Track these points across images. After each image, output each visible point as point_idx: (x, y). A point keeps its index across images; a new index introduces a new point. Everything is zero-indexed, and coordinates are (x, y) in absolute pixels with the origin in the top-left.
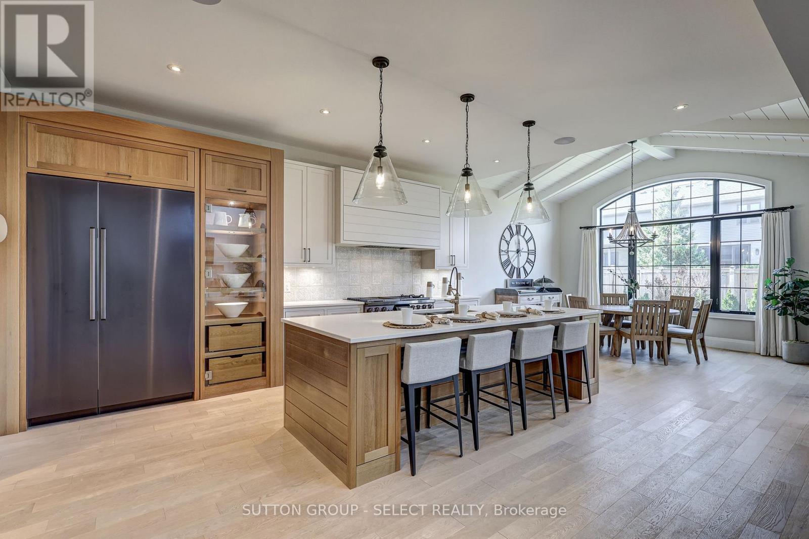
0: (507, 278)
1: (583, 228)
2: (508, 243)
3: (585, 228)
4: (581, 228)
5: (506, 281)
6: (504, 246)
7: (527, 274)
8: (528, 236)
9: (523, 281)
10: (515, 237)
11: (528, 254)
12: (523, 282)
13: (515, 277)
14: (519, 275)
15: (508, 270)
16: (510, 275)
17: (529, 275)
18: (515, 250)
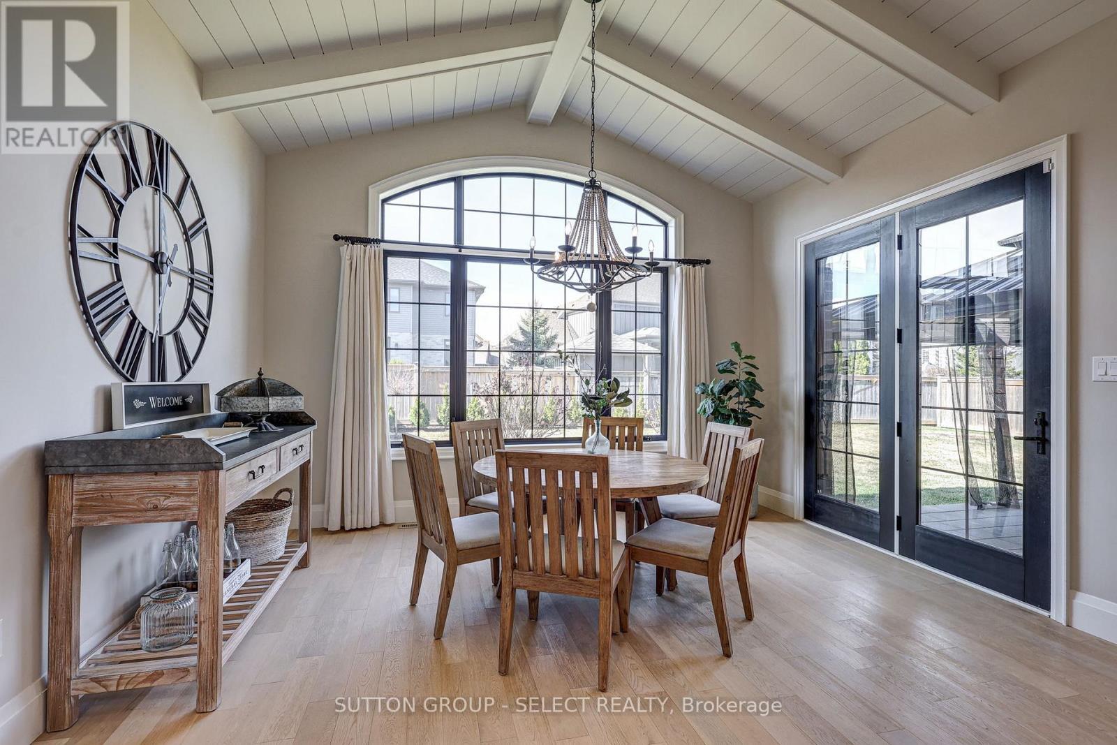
0: (109, 378)
1: (342, 238)
2: (116, 208)
3: (347, 239)
4: (336, 238)
5: (106, 398)
6: (94, 214)
7: (186, 365)
8: (189, 212)
9: (176, 390)
10: (144, 193)
11: (192, 284)
12: (176, 396)
13: (143, 377)
14: (159, 369)
15: (113, 341)
16: (124, 363)
17: (195, 368)
18: (145, 251)
